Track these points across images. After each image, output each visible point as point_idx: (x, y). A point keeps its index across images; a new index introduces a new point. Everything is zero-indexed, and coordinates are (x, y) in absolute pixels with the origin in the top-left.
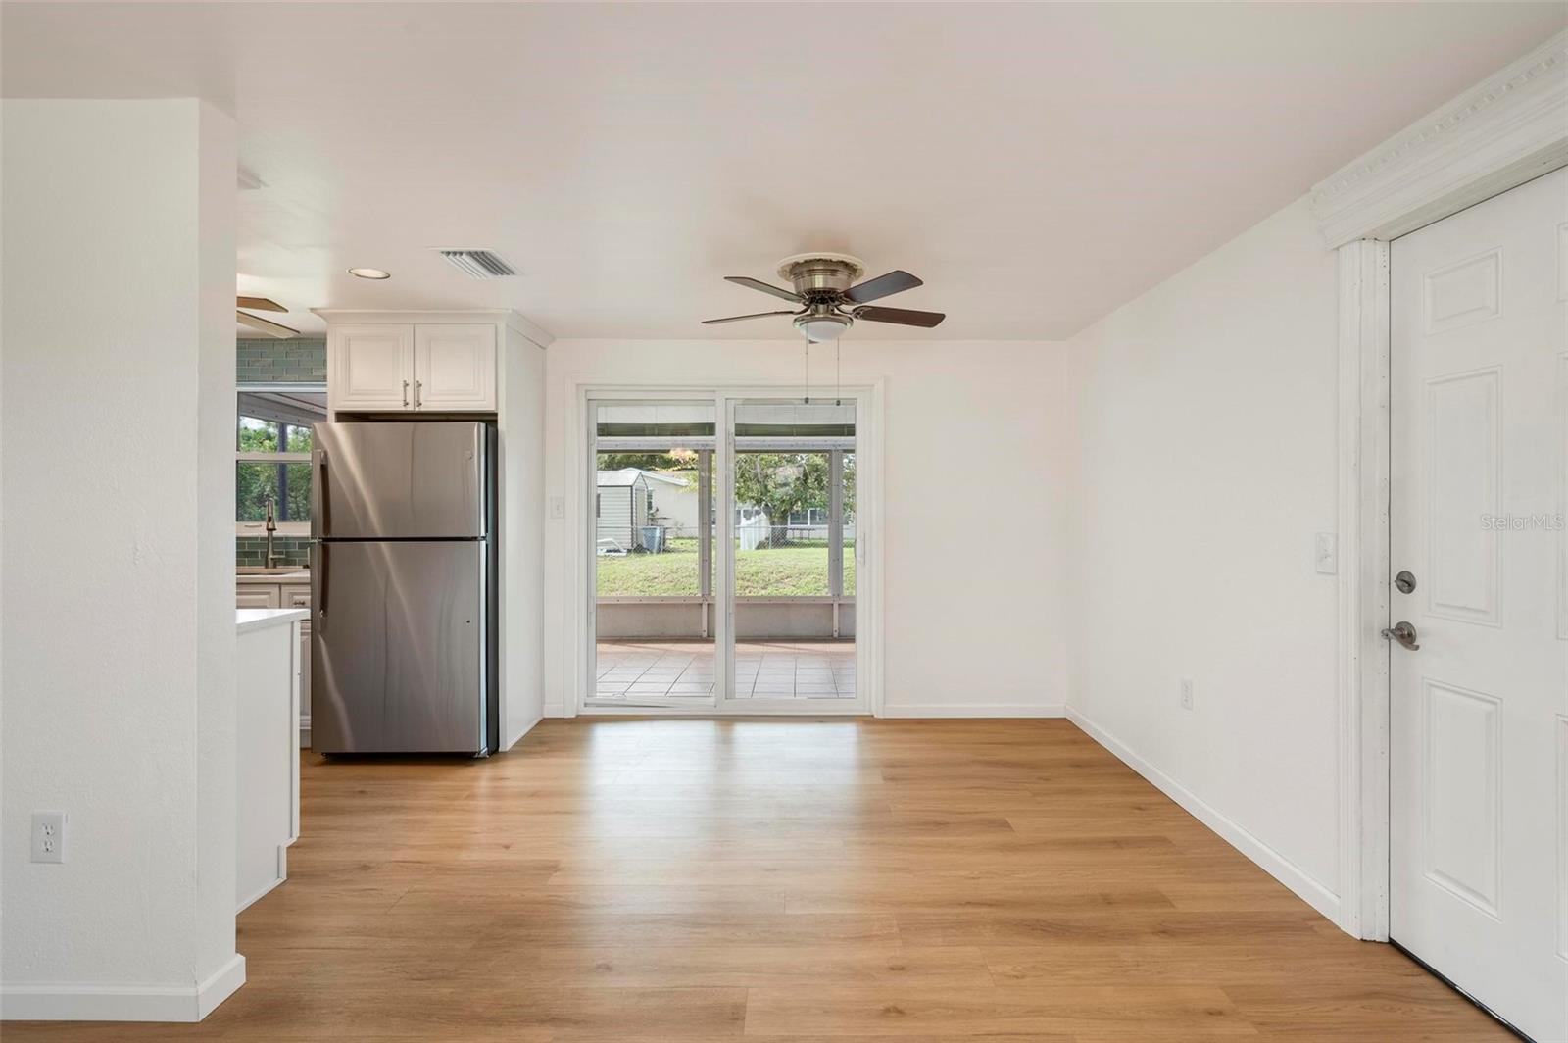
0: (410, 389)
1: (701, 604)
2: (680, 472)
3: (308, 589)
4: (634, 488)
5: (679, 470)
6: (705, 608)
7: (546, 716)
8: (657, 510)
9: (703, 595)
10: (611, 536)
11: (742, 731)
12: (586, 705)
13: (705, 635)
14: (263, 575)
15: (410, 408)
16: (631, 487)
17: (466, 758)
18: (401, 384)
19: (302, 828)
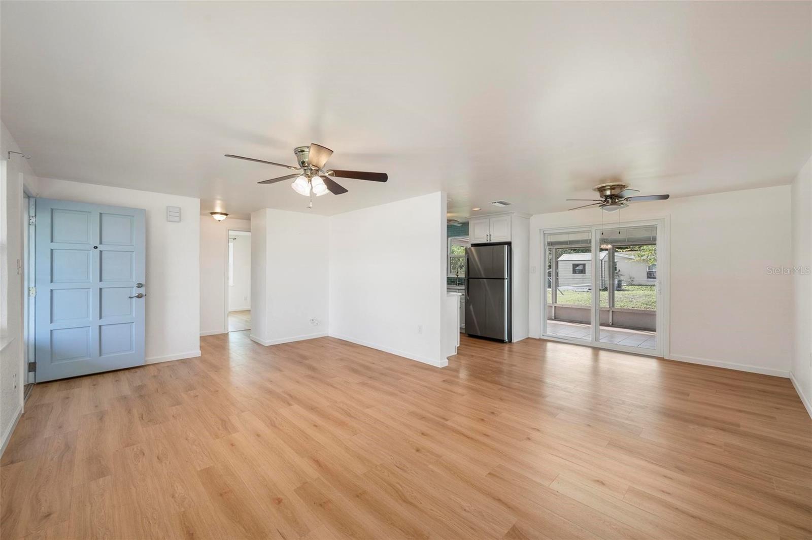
0: (488, 237)
1: (609, 311)
2: (631, 252)
3: (464, 291)
4: (603, 261)
5: (629, 251)
6: (611, 313)
7: (530, 337)
8: (619, 271)
9: (610, 307)
10: (589, 283)
11: (602, 354)
12: (543, 335)
13: (611, 324)
14: (455, 287)
15: (488, 242)
16: (602, 260)
17: (502, 341)
18: (486, 235)
19: (460, 344)
